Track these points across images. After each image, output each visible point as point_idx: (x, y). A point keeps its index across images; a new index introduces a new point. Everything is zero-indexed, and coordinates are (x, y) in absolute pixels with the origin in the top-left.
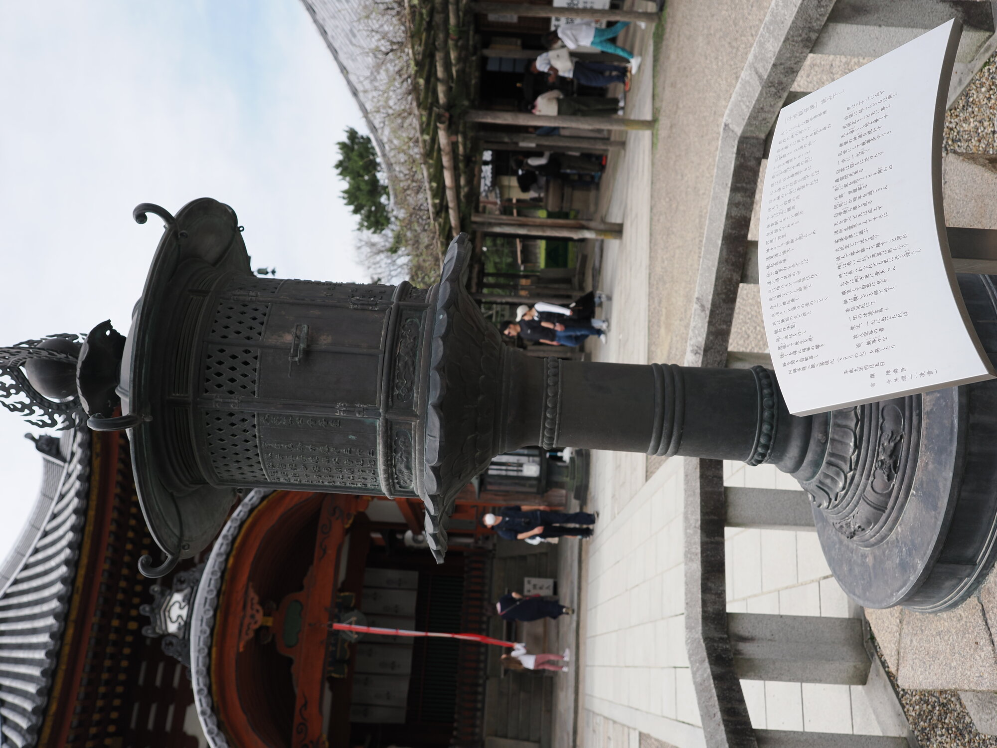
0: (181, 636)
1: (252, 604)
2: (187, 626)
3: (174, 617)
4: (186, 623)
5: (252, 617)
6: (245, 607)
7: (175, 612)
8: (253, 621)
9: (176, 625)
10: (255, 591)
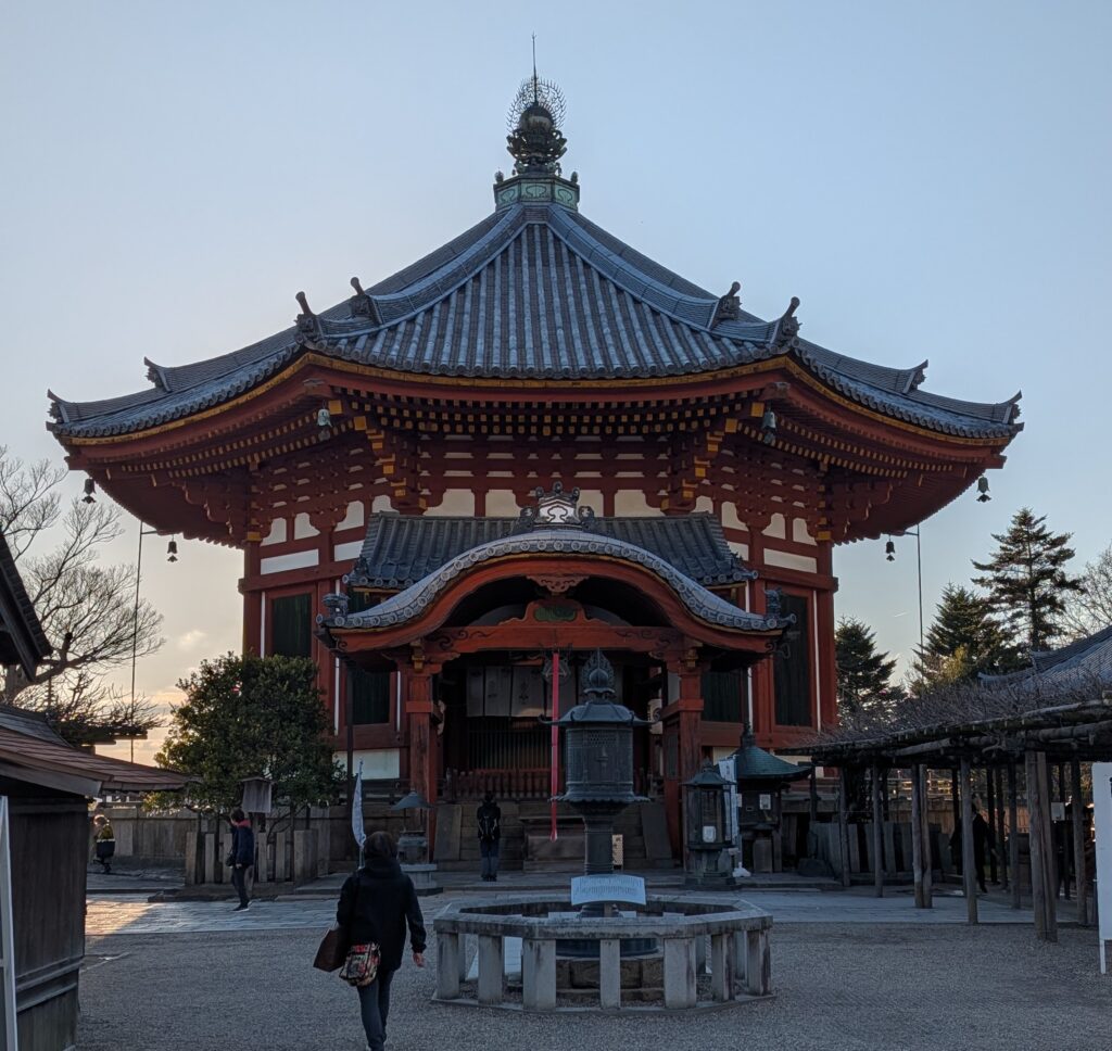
0: (536, 521)
1: (569, 582)
2: (548, 526)
3: (552, 512)
4: (548, 523)
5: (558, 584)
6: (565, 575)
7: (558, 512)
8: (554, 584)
9: (546, 515)
10: (581, 583)
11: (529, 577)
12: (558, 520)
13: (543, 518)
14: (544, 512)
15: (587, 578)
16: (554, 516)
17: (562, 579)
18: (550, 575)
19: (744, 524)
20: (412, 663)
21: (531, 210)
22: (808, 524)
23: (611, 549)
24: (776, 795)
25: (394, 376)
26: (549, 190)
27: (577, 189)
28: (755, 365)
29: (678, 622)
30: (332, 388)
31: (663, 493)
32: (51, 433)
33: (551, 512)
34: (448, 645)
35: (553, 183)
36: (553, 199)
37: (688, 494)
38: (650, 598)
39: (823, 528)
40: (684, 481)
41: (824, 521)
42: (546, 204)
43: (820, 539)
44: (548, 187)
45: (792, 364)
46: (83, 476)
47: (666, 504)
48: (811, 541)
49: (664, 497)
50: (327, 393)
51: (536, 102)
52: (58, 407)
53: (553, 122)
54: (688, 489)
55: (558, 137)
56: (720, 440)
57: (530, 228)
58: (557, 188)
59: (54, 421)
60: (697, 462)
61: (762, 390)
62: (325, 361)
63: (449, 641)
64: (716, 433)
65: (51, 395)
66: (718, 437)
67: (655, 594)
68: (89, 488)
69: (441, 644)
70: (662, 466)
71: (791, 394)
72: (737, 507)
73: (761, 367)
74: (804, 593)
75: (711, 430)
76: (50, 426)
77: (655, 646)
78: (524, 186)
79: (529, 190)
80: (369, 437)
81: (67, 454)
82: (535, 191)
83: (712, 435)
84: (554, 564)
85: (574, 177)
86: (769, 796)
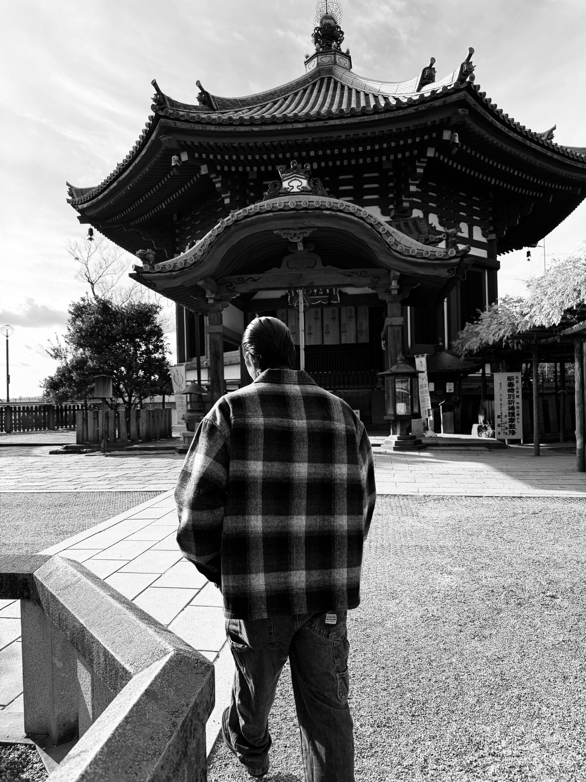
0: (280, 191)
1: (303, 233)
2: (287, 193)
4: (289, 192)
5: (295, 235)
6: (301, 228)
7: (295, 183)
8: (292, 235)
9: (287, 186)
10: (311, 233)
11: (275, 232)
12: (295, 190)
13: (285, 189)
14: (285, 184)
15: (316, 229)
16: (293, 187)
17: (298, 232)
18: (290, 229)
19: (443, 228)
20: (207, 300)
21: (323, 70)
22: (482, 229)
23: (330, 205)
24: (458, 383)
25: (213, 128)
26: (333, 58)
27: (350, 58)
28: (444, 99)
29: (383, 259)
30: (178, 141)
31: (391, 207)
32: (69, 205)
33: (291, 184)
34: (232, 288)
35: (335, 54)
36: (335, 63)
37: (406, 204)
38: (362, 242)
39: (491, 232)
40: (403, 196)
41: (491, 228)
42: (331, 66)
43: (489, 239)
44: (333, 56)
45: (470, 97)
46: (88, 226)
47: (393, 213)
48: (484, 240)
49: (392, 209)
50: (175, 146)
51: (327, 13)
52: (72, 191)
53: (336, 23)
54: (406, 201)
55: (339, 30)
56: (424, 165)
57: (322, 80)
58: (338, 57)
59: (70, 198)
60: (410, 182)
61: (449, 118)
62: (171, 123)
63: (232, 285)
64: (422, 160)
65: (68, 184)
66: (423, 162)
67: (366, 239)
68: (91, 232)
69: (227, 287)
70: (391, 190)
71: (469, 121)
72: (439, 217)
73: (449, 99)
74: (479, 270)
75: (418, 158)
76: (68, 201)
77: (370, 282)
78: (320, 57)
79: (323, 59)
80: (214, 181)
81: (79, 215)
82: (326, 59)
83: (420, 162)
84: (292, 221)
85: (348, 52)
86: (453, 384)
